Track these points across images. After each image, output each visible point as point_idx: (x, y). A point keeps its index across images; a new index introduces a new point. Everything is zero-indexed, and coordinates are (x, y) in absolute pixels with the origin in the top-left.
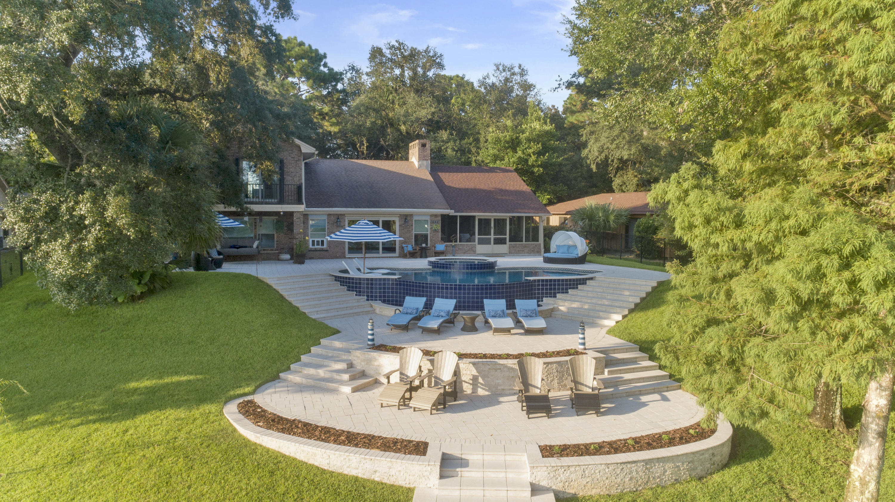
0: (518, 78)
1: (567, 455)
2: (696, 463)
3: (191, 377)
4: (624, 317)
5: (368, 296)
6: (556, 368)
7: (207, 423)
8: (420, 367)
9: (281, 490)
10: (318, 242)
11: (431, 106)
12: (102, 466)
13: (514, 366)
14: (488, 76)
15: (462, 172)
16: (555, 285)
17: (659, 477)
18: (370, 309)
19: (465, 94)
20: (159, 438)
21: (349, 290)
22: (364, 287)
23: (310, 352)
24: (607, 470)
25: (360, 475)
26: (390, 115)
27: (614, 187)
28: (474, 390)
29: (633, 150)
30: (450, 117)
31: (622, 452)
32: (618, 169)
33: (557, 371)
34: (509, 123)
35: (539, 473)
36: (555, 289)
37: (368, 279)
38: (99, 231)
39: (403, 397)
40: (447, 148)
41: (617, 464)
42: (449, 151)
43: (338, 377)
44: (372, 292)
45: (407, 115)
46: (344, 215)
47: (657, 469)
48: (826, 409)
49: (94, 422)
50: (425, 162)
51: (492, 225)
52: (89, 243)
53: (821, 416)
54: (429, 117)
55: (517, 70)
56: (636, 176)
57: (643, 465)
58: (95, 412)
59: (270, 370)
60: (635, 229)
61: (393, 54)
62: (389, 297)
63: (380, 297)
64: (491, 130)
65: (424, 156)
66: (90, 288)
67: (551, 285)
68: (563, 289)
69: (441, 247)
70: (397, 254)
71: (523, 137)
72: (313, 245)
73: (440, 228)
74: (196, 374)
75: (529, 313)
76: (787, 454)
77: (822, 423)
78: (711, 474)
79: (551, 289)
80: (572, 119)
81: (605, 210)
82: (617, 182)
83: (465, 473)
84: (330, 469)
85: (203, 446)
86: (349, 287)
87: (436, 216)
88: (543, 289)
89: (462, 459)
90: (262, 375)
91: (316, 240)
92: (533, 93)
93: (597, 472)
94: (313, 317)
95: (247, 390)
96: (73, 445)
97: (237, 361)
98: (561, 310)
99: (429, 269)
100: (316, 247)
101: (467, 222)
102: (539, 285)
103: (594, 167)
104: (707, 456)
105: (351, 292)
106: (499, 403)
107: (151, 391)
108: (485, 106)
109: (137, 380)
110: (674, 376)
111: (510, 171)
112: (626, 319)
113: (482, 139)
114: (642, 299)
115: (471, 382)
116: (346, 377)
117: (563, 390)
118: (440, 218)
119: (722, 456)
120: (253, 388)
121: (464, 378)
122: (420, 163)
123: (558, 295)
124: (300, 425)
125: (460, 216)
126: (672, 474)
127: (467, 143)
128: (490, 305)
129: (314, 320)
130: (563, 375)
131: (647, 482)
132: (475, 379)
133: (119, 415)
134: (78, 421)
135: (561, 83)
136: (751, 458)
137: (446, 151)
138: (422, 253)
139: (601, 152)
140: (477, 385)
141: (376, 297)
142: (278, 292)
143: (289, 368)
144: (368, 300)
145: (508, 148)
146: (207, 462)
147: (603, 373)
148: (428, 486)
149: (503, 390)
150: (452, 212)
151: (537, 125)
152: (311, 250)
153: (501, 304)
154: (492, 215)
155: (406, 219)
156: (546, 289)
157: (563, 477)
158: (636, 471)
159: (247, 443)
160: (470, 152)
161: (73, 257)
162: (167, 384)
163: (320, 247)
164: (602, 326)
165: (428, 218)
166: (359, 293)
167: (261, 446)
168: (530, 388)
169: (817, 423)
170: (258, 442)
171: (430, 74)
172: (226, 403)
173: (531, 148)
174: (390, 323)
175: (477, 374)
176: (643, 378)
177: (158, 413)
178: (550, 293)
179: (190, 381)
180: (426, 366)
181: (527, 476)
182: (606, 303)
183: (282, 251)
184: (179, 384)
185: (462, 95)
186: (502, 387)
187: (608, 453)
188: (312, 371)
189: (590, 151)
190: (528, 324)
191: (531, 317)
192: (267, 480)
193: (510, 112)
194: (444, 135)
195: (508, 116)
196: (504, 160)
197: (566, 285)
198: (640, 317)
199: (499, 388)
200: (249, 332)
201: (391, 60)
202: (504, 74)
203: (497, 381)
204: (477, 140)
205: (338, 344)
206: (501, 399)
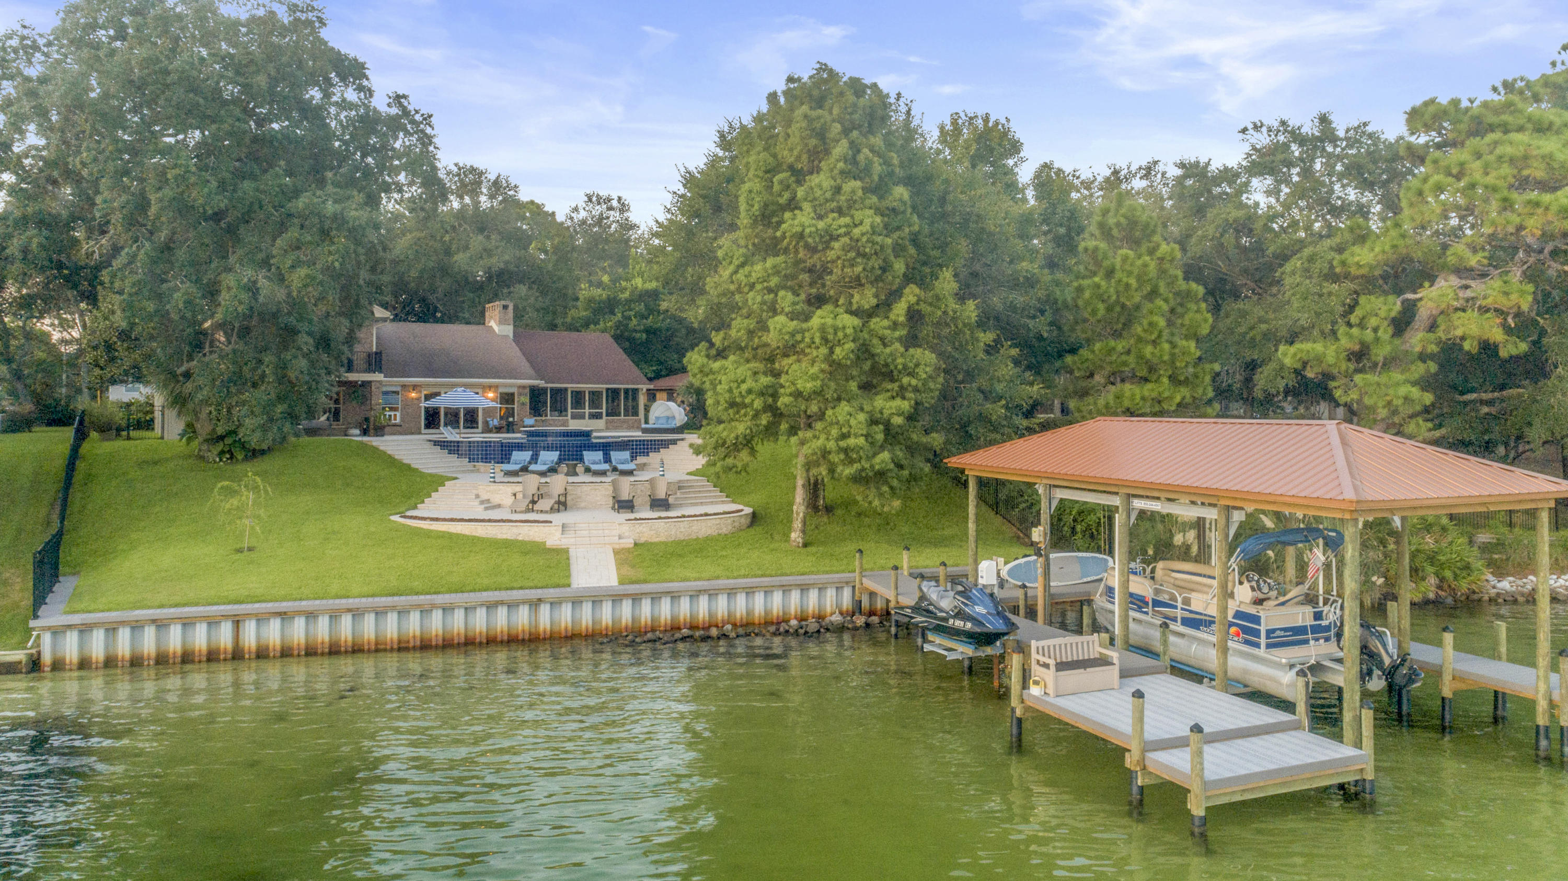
0: (616, 213)
2: (722, 525)
5: (470, 457)
6: (640, 488)
8: (538, 488)
10: (390, 416)
14: (576, 209)
18: (474, 468)
22: (465, 450)
23: (438, 490)
24: (666, 526)
28: (579, 505)
31: (675, 519)
34: (606, 278)
35: (624, 529)
36: (649, 448)
37: (469, 442)
41: (672, 522)
44: (473, 454)
46: (420, 386)
47: (697, 527)
50: (507, 326)
51: (587, 398)
55: (615, 203)
59: (407, 503)
62: (490, 458)
63: (482, 458)
64: (582, 285)
65: (507, 319)
67: (646, 444)
68: (657, 447)
69: (530, 421)
70: (480, 429)
71: (622, 296)
73: (528, 401)
75: (624, 461)
83: (578, 532)
87: (524, 387)
88: (637, 449)
89: (575, 526)
90: (404, 506)
92: (635, 235)
93: (659, 527)
94: (428, 471)
95: (400, 510)
99: (524, 437)
100: (388, 421)
101: (558, 394)
104: (730, 521)
105: (452, 455)
111: (607, 338)
113: (571, 297)
115: (577, 500)
118: (528, 390)
119: (740, 523)
120: (405, 510)
121: (571, 497)
122: (501, 327)
123: (649, 452)
125: (552, 389)
128: (589, 456)
132: (579, 497)
138: (510, 427)
140: (581, 501)
141: (478, 459)
143: (423, 502)
144: (470, 461)
148: (555, 539)
150: (541, 383)
153: (599, 455)
154: (586, 387)
155: (490, 391)
157: (638, 530)
158: (684, 527)
159: (416, 527)
163: (392, 421)
164: (684, 472)
165: (515, 390)
166: (460, 456)
168: (619, 497)
172: (389, 515)
174: (504, 470)
176: (706, 496)
178: (643, 451)
180: (542, 489)
181: (616, 533)
183: (349, 425)
188: (445, 502)
190: (621, 467)
191: (624, 464)
193: (606, 263)
194: (523, 289)
197: (660, 444)
202: (598, 207)
203: (597, 499)
204: (564, 298)
205: (460, 485)
206: (600, 509)
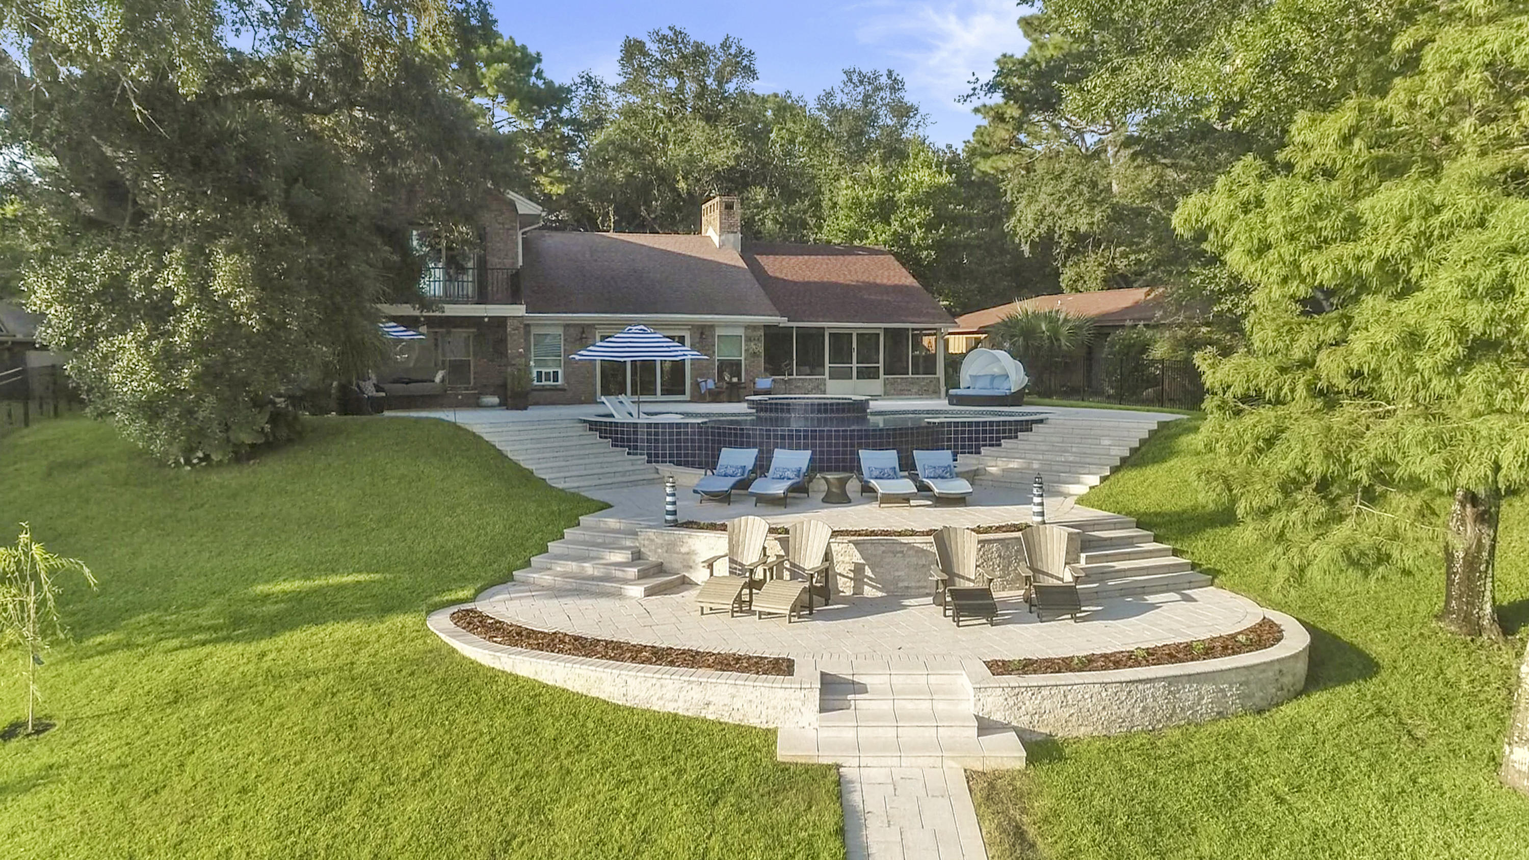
0: (886, 94)
1: (1035, 672)
2: (1253, 686)
3: (362, 577)
4: (1104, 479)
5: (649, 455)
6: (998, 549)
7: (402, 641)
8: (764, 548)
9: (550, 733)
10: (547, 374)
11: (734, 143)
12: (231, 707)
13: (925, 547)
14: (829, 95)
15: (797, 255)
16: (977, 432)
17: (1190, 708)
18: (656, 476)
19: (794, 122)
20: (321, 664)
21: (616, 446)
22: (642, 441)
23: (562, 537)
24: (1104, 694)
25: (680, 712)
26: (659, 162)
27: (1063, 285)
28: (858, 590)
29: (1098, 215)
30: (765, 165)
31: (1125, 666)
32: (1070, 252)
33: (1000, 556)
34: (876, 172)
35: (990, 699)
36: (977, 439)
37: (649, 425)
38: (199, 317)
39: (739, 599)
40: (764, 217)
41: (1121, 683)
42: (769, 224)
43: (619, 574)
44: (656, 448)
45: (691, 160)
46: (592, 326)
47: (1188, 694)
48: (1468, 603)
49: (204, 644)
50: (731, 236)
51: (854, 345)
52: (182, 339)
53: (1459, 615)
54: (732, 163)
55: (883, 81)
56: (1101, 264)
57: (1164, 687)
58: (201, 629)
59: (495, 566)
60: (1106, 350)
61: (665, 52)
62: (686, 455)
63: (671, 456)
64: (843, 182)
65: (731, 226)
66: (189, 413)
67: (970, 432)
68: (991, 439)
69: (764, 382)
70: (687, 397)
71: (900, 196)
72: (540, 380)
73: (762, 350)
74: (368, 573)
75: (939, 472)
76: (1404, 675)
77: (1460, 628)
78: (1277, 705)
79: (970, 439)
80: (985, 166)
81: (1051, 319)
82: (1067, 275)
83: (862, 703)
84: (628, 704)
85: (404, 673)
86: (616, 440)
87: (754, 328)
88: (956, 440)
89: (853, 683)
90: (483, 574)
91: (544, 370)
92: (912, 122)
93: (1086, 696)
94: (560, 486)
95: (461, 594)
96: (173, 677)
97: (437, 553)
98: (991, 474)
99: (751, 414)
100: (544, 383)
101: (810, 339)
102: (949, 432)
103: (1026, 249)
104: (1271, 674)
105: (619, 449)
106: (905, 607)
107: (297, 598)
108: (831, 144)
109: (267, 582)
110: (1200, 565)
111: (882, 253)
112: (1107, 482)
113: (826, 204)
114: (1133, 451)
115: (852, 575)
116: (633, 572)
117: (1011, 589)
118: (762, 332)
119: (1294, 675)
120: (472, 591)
121: (839, 569)
122: (723, 237)
123: (983, 450)
124: (567, 640)
125: (798, 329)
126: (1212, 703)
127: (798, 212)
128: (869, 459)
129: (562, 490)
130: (1010, 563)
131: (1171, 715)
132: (858, 570)
133: (245, 634)
134: (176, 642)
135: (978, 85)
136: (1345, 680)
137: (763, 224)
138: (733, 393)
139: (1038, 222)
140: (861, 580)
141: (664, 456)
142: (494, 446)
143: (528, 564)
144: (649, 462)
145: (875, 216)
146: (414, 696)
147: (1077, 561)
148: (800, 725)
149: (907, 588)
150: (783, 321)
151: (924, 176)
152: (537, 390)
153: (889, 458)
154: (854, 327)
155: (702, 334)
156: (963, 439)
157: (1030, 706)
158: (1153, 696)
159: (477, 668)
160: (804, 225)
161: (155, 361)
162: (321, 587)
163: (551, 383)
164: (1066, 495)
165: (741, 332)
166: (634, 449)
167: (503, 672)
168: (957, 579)
169: (1453, 628)
170: (498, 666)
171: (731, 87)
172: (428, 613)
173: (914, 216)
174: (699, 489)
175: (862, 561)
176: (1148, 568)
177: (314, 629)
178: (970, 446)
179: (359, 582)
180: (775, 549)
181: (969, 707)
182: (1071, 459)
183: (484, 390)
184: (342, 587)
185: (790, 125)
186: (906, 584)
187: (1105, 668)
188: (572, 566)
189: (1019, 221)
190: (938, 487)
191: (943, 478)
192: (522, 720)
193: (876, 154)
194: (760, 195)
195: (873, 161)
196: (867, 238)
197: (998, 432)
198: (1131, 477)
199: (901, 585)
200: (452, 508)
201: (662, 62)
202: (861, 89)
203: (897, 574)
204: (817, 205)
205: (612, 523)
206: (906, 602)
